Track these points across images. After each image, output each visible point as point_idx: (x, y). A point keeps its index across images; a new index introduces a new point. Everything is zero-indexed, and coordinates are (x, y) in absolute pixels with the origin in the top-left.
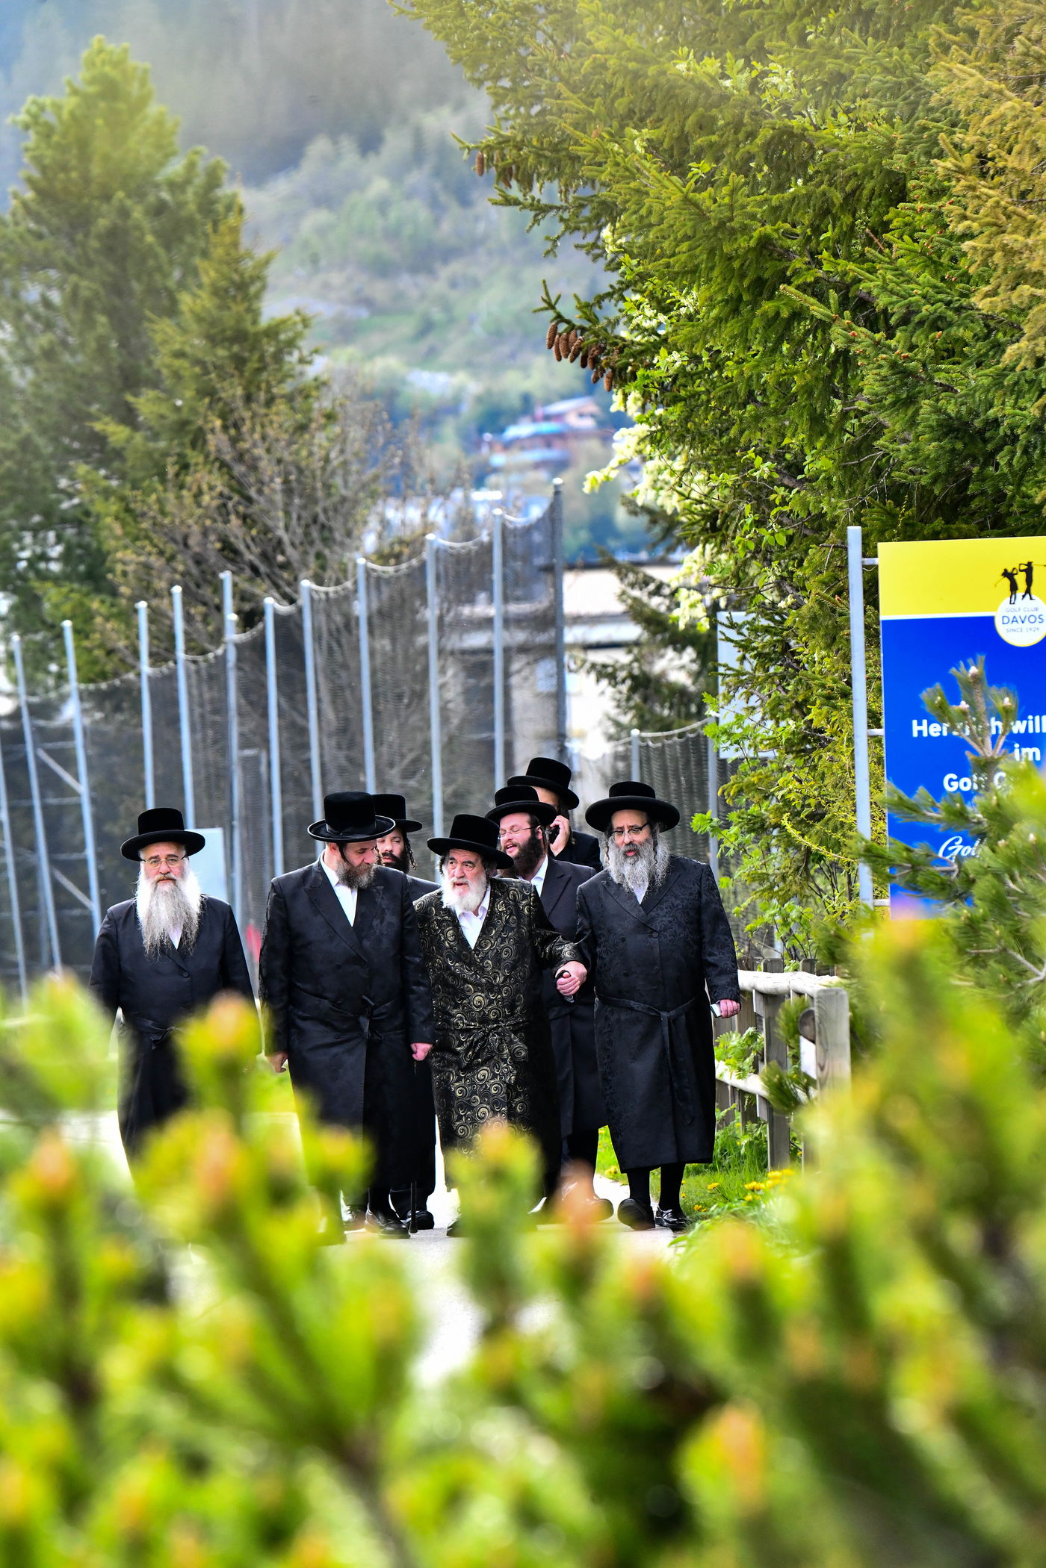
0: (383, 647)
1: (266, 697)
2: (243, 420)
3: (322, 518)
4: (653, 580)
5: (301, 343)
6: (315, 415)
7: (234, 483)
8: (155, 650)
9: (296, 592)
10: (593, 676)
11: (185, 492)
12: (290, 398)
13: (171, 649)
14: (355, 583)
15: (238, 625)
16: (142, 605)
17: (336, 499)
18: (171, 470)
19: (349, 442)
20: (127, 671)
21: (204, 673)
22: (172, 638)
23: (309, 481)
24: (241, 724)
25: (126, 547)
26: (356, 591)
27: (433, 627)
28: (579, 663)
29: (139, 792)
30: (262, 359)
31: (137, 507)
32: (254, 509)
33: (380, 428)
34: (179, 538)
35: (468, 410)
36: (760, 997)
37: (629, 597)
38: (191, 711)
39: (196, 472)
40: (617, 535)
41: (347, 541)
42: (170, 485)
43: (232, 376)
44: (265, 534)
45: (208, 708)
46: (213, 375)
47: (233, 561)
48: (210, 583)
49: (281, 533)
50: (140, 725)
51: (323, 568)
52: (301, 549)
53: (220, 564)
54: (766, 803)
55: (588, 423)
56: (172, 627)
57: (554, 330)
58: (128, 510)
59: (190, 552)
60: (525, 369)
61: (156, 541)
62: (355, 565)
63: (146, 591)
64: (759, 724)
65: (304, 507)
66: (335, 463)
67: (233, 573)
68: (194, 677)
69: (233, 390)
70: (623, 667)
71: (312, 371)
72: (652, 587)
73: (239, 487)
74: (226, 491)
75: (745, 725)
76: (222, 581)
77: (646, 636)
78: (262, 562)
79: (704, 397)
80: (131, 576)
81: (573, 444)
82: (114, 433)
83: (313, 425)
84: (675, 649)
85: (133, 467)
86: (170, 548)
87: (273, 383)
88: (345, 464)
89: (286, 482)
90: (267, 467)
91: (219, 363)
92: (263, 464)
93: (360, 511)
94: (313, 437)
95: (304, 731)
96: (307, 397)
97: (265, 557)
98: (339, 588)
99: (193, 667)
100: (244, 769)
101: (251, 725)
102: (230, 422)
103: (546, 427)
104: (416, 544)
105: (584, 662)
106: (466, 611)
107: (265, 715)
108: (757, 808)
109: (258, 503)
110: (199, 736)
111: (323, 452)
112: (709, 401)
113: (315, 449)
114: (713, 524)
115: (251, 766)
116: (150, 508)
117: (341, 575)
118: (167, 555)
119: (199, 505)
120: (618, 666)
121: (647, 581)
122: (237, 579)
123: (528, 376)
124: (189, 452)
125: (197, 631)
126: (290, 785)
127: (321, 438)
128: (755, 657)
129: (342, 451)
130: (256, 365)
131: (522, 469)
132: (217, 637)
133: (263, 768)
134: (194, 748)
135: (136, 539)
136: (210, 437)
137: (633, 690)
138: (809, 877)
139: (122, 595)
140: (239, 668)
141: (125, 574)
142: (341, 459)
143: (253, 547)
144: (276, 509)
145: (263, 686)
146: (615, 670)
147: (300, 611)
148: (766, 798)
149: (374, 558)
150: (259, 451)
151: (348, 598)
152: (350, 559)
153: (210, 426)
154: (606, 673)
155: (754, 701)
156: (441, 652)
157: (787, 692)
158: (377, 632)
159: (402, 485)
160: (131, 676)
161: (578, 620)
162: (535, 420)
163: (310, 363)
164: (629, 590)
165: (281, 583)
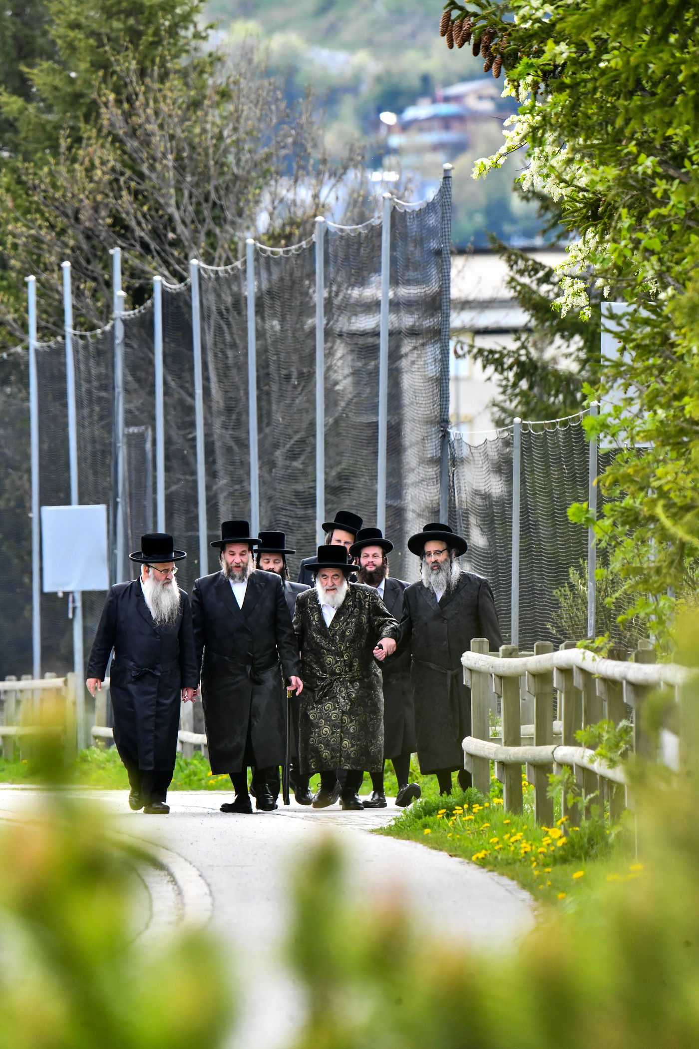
0: (272, 327)
1: (153, 374)
2: (137, 95)
3: (213, 196)
4: (543, 267)
5: (197, 18)
6: (208, 92)
7: (126, 157)
8: (43, 324)
9: (186, 270)
10: (479, 361)
11: (77, 166)
12: (184, 74)
13: (60, 323)
14: (245, 263)
15: (126, 302)
16: (31, 278)
17: (228, 177)
18: (64, 144)
19: (242, 120)
20: (16, 345)
21: (91, 348)
22: (61, 312)
23: (202, 158)
24: (127, 401)
25: (16, 220)
26: (245, 271)
27: (320, 310)
28: (466, 348)
29: (25, 466)
30: (156, 33)
31: (29, 179)
32: (146, 185)
33: (273, 107)
34: (70, 212)
35: (367, 89)
36: (630, 688)
37: (519, 284)
38: (78, 386)
39: (88, 145)
40: (513, 220)
41: (239, 220)
42: (62, 158)
43: (127, 49)
44: (157, 211)
45: (95, 383)
46: (107, 48)
47: (123, 237)
48: (100, 259)
49: (172, 210)
50: (27, 399)
51: (213, 246)
52: (192, 227)
53: (111, 240)
54: (642, 494)
55: (487, 106)
56: (61, 301)
57: (448, 15)
58: (19, 182)
59: (81, 227)
60: (426, 49)
61: (47, 215)
62: (245, 245)
63: (36, 264)
64: (637, 416)
65: (197, 185)
66: (229, 141)
67: (123, 248)
68: (81, 352)
69: (127, 64)
70: (509, 355)
71: (207, 47)
72: (541, 274)
73: (131, 163)
74: (118, 166)
75: (622, 416)
76: (112, 257)
77: (533, 323)
78: (153, 239)
79: (590, 85)
80: (20, 248)
81: (471, 127)
82: (7, 104)
83: (206, 102)
84: (563, 337)
85: (25, 139)
86: (61, 222)
87: (168, 58)
88: (237, 142)
89: (178, 158)
90: (159, 143)
91: (113, 35)
92: (155, 140)
93: (252, 190)
94: (206, 114)
95: (190, 410)
96: (202, 72)
97: (156, 233)
98: (229, 267)
99: (81, 342)
100: (129, 445)
101: (138, 402)
102: (124, 97)
103: (445, 109)
104: (305, 225)
105: (472, 346)
106: (355, 293)
107: (152, 393)
108: (631, 501)
109: (150, 179)
110: (86, 411)
111: (217, 130)
112: (595, 89)
113: (208, 126)
114: (595, 212)
115: (136, 443)
116: (41, 181)
117: (231, 254)
118: (58, 229)
119: (91, 180)
120: (505, 352)
121: (537, 267)
122: (127, 255)
123: (428, 56)
124: (82, 125)
125: (87, 306)
126: (175, 464)
127: (214, 116)
128: (634, 348)
129: (235, 129)
130: (151, 39)
131: (419, 150)
132: (106, 312)
133: (148, 446)
134: (80, 424)
135: (27, 211)
136: (103, 110)
137: (519, 377)
138: (682, 569)
139: (12, 268)
140: (127, 345)
141: (15, 246)
142: (234, 138)
143: (144, 225)
144: (169, 186)
145: (151, 363)
146: (502, 356)
147: (189, 289)
148: (641, 489)
149: (265, 238)
150: (152, 127)
151: (238, 277)
152: (240, 238)
153: (104, 99)
154: (493, 359)
155: (632, 391)
156: (328, 333)
157: (665, 383)
158: (268, 311)
159: (295, 166)
160: (19, 349)
161: (466, 305)
162: (434, 101)
163: (205, 38)
164: (518, 277)
165: (172, 261)
